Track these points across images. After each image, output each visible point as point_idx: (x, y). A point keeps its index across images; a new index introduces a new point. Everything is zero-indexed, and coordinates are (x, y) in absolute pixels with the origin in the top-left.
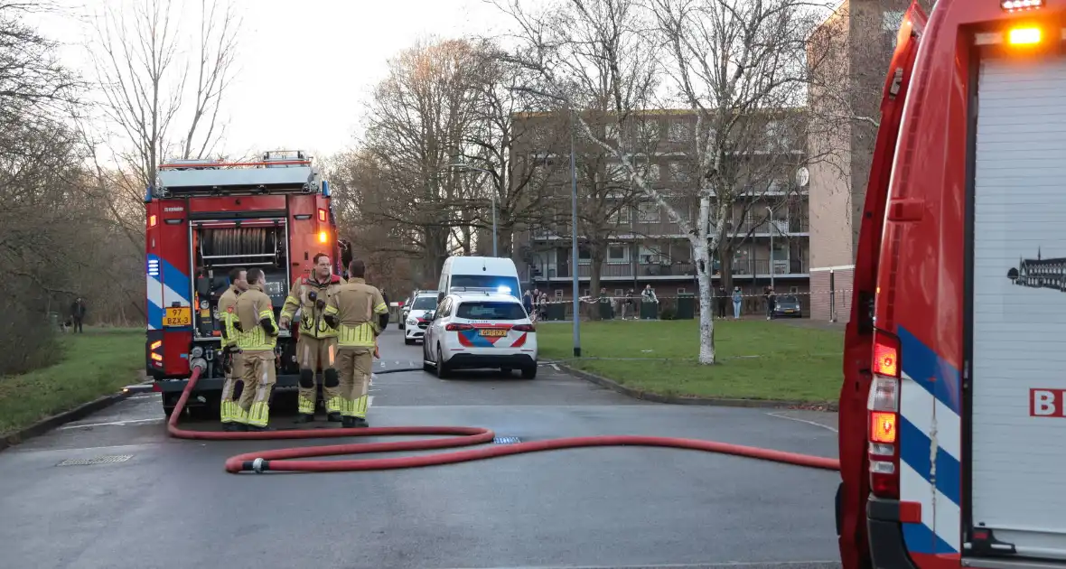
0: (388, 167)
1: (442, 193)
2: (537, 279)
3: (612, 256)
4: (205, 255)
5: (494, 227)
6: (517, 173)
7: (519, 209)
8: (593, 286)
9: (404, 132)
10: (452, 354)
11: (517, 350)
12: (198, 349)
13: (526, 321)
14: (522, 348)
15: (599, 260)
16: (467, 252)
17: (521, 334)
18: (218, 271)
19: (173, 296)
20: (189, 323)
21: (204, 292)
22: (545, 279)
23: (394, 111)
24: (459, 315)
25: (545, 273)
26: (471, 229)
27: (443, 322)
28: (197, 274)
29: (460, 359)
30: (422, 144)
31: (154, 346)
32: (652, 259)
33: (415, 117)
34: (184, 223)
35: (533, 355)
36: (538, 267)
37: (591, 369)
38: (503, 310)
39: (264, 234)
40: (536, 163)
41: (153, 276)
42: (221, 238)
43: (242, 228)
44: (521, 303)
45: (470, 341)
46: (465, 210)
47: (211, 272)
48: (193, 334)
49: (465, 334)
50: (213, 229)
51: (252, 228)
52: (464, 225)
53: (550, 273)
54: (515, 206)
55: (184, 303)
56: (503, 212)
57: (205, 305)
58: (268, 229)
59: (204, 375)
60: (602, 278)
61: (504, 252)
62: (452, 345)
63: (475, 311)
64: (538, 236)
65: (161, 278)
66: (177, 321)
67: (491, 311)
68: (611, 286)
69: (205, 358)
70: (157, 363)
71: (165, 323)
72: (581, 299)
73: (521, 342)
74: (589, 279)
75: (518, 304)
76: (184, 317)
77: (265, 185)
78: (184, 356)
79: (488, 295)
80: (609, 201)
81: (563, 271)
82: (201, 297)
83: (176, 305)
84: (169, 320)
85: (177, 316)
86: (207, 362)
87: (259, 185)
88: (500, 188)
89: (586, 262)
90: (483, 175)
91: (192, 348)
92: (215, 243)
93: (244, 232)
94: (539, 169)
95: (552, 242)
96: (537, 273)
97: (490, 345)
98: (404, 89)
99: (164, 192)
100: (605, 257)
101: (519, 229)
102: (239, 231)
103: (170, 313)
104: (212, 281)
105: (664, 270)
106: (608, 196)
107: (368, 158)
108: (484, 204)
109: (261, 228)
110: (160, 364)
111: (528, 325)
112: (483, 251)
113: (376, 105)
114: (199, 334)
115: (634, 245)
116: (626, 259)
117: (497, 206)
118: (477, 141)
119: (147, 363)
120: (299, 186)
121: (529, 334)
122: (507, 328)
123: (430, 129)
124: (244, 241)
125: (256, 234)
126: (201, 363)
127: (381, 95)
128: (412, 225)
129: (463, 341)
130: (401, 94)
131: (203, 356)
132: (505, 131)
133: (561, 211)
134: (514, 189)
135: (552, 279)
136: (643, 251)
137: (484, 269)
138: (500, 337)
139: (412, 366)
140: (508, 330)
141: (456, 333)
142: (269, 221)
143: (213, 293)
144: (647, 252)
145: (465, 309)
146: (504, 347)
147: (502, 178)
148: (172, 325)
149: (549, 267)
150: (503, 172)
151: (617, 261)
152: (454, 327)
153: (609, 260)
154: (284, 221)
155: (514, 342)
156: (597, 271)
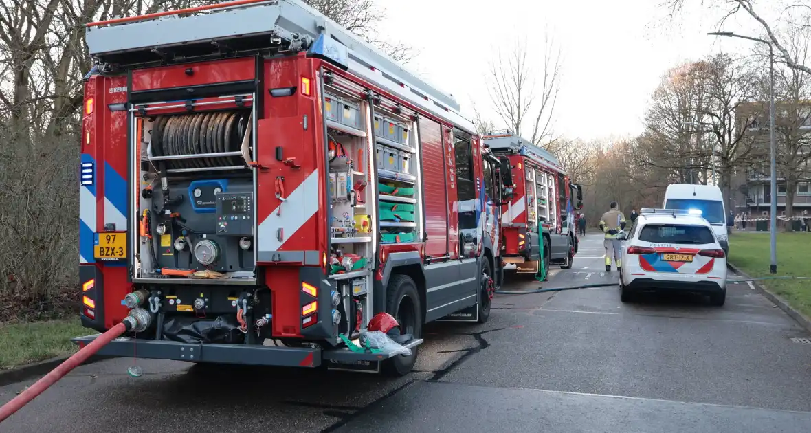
2: (751, 204)
3: (800, 191)
4: (153, 154)
7: (737, 156)
8: (787, 209)
9: (668, 116)
10: (630, 279)
11: (704, 277)
13: (715, 246)
14: (709, 275)
15: (792, 191)
17: (708, 259)
20: (124, 256)
22: (756, 205)
23: (663, 105)
24: (642, 238)
25: (756, 201)
29: (640, 283)
31: (86, 287)
33: (675, 108)
34: (128, 106)
35: (721, 283)
36: (752, 197)
39: (230, 120)
41: (86, 186)
42: (172, 129)
45: (651, 265)
47: (164, 181)
48: (130, 272)
49: (647, 258)
50: (165, 117)
51: (213, 111)
53: (759, 201)
54: (732, 154)
56: (725, 159)
57: (161, 229)
60: (794, 204)
62: (633, 269)
63: (660, 234)
64: (752, 177)
65: (97, 188)
66: (110, 252)
68: (799, 209)
69: (148, 308)
70: (88, 311)
71: (97, 255)
72: (779, 217)
73: (707, 268)
74: (784, 204)
76: (119, 247)
79: (675, 217)
80: (799, 156)
81: (768, 200)
83: (110, 230)
84: (102, 250)
85: (111, 245)
86: (151, 313)
89: (783, 194)
96: (751, 201)
97: (674, 270)
98: (668, 91)
100: (795, 191)
103: (103, 240)
104: (166, 193)
109: (228, 112)
110: (92, 313)
111: (716, 250)
114: (149, 272)
116: (810, 193)
118: (708, 113)
121: (716, 260)
122: (693, 253)
125: (220, 120)
129: (645, 265)
131: (145, 305)
135: (760, 205)
137: (694, 194)
138: (685, 262)
140: (694, 255)
141: (637, 257)
142: (228, 100)
143: (168, 212)
145: (649, 231)
146: (689, 273)
148: (104, 258)
149: (758, 197)
150: (724, 132)
151: (804, 194)
152: (636, 251)
153: (799, 193)
154: (253, 97)
155: (700, 268)
156: (791, 199)
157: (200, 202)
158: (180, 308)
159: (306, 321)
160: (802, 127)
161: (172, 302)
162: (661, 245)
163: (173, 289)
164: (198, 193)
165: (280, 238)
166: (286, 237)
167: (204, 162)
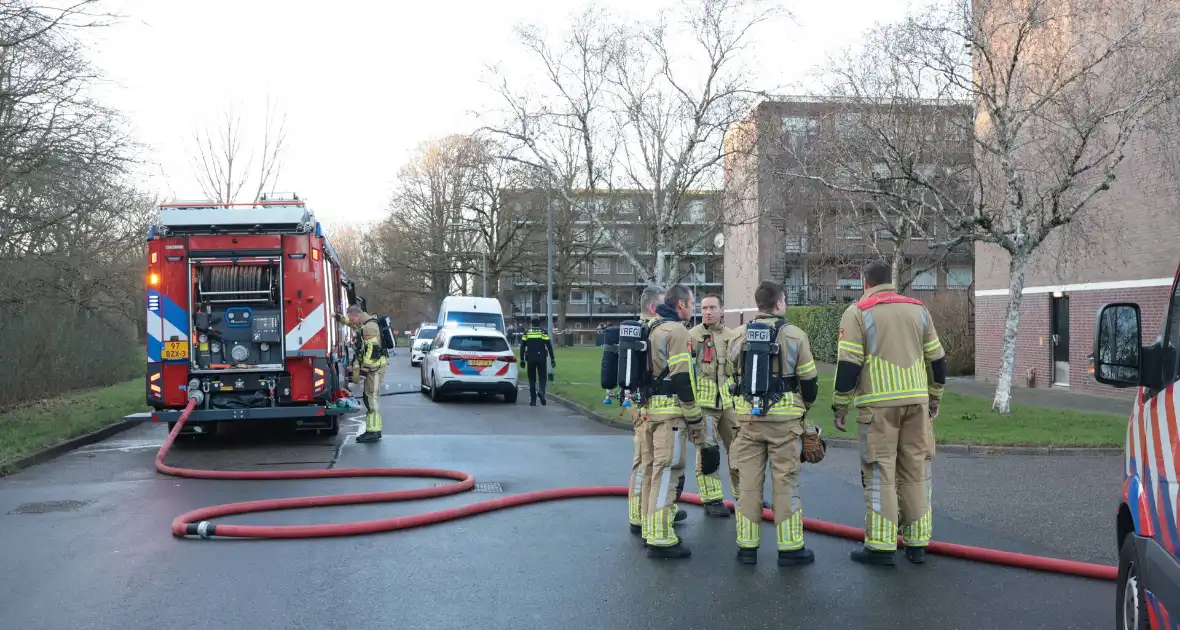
0: (407, 230)
1: (446, 248)
2: (518, 314)
3: (573, 299)
4: (203, 291)
5: (484, 275)
6: (503, 232)
7: (505, 259)
8: (562, 320)
9: (418, 202)
10: (442, 381)
11: (501, 379)
12: (195, 382)
13: (509, 353)
14: (505, 376)
15: (565, 300)
16: (464, 293)
17: (504, 364)
18: (215, 307)
19: (171, 330)
20: (187, 356)
21: (202, 327)
22: (523, 315)
23: (412, 187)
24: (450, 347)
25: (523, 309)
26: (468, 276)
27: (437, 353)
28: (196, 309)
29: (450, 385)
30: (432, 211)
31: (153, 378)
32: (604, 301)
33: (427, 192)
34: (184, 259)
35: (513, 382)
36: (518, 306)
37: (564, 394)
38: (489, 343)
39: (260, 271)
40: (519, 227)
41: (154, 311)
42: (218, 276)
43: (240, 266)
44: (504, 337)
45: (460, 370)
46: (463, 261)
47: (209, 308)
48: (190, 366)
49: (456, 364)
50: (211, 267)
51: (249, 266)
52: (462, 272)
53: (527, 310)
54: (501, 258)
55: (182, 336)
56: (492, 263)
57: (203, 339)
58: (264, 267)
59: (200, 406)
60: (567, 315)
61: (492, 294)
62: (444, 373)
63: (465, 343)
64: (518, 282)
65: (160, 313)
66: (175, 354)
67: (479, 343)
68: (573, 321)
69: (202, 390)
70: (156, 395)
71: (164, 356)
73: (504, 371)
74: (558, 315)
75: (501, 339)
76: (182, 351)
77: (260, 224)
78: (181, 387)
79: (476, 330)
80: (573, 256)
81: (539, 309)
82: (200, 331)
83: (174, 339)
84: (168, 353)
85: (175, 350)
86: (204, 393)
87: (254, 225)
88: (490, 244)
89: (556, 302)
90: (478, 234)
91: (189, 380)
92: (213, 279)
93: (241, 269)
94: (519, 232)
95: (529, 287)
96: (517, 310)
97: (477, 373)
98: (418, 170)
99: (165, 230)
100: (568, 299)
101: (503, 276)
102: (236, 268)
103: (168, 347)
104: (210, 316)
105: (612, 309)
106: (573, 253)
107: (391, 222)
108: (477, 256)
109: (258, 266)
110: (159, 396)
111: (510, 356)
112: (476, 293)
113: (398, 182)
114: (197, 367)
115: (591, 290)
116: (584, 301)
117: (488, 258)
118: (473, 207)
119: (147, 393)
120: (293, 226)
121: (511, 364)
122: (493, 359)
123: (438, 199)
124: (241, 279)
125: (253, 271)
126: (199, 395)
127: (402, 174)
128: (423, 272)
129: (454, 370)
130: (417, 173)
131: (200, 388)
132: (494, 200)
133: (536, 263)
134: (500, 245)
136: (597, 295)
137: (475, 307)
138: (486, 366)
139: (412, 389)
140: (493, 360)
141: (447, 363)
142: (265, 260)
143: (210, 328)
144: (602, 296)
145: (456, 342)
146: (489, 375)
147: (491, 237)
148: (170, 358)
149: (526, 306)
150: (492, 232)
151: (576, 302)
152: (446, 358)
153: (572, 301)
154: (279, 260)
155: (498, 370)
156: (564, 309)
157: (233, 321)
158: (222, 389)
159: (317, 390)
160: (578, 222)
161: (216, 385)
162: (467, 353)
163: (217, 377)
164: (231, 316)
165: (301, 342)
166: (304, 342)
167: (239, 296)
